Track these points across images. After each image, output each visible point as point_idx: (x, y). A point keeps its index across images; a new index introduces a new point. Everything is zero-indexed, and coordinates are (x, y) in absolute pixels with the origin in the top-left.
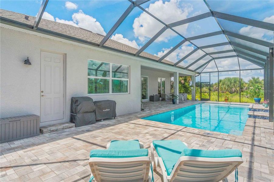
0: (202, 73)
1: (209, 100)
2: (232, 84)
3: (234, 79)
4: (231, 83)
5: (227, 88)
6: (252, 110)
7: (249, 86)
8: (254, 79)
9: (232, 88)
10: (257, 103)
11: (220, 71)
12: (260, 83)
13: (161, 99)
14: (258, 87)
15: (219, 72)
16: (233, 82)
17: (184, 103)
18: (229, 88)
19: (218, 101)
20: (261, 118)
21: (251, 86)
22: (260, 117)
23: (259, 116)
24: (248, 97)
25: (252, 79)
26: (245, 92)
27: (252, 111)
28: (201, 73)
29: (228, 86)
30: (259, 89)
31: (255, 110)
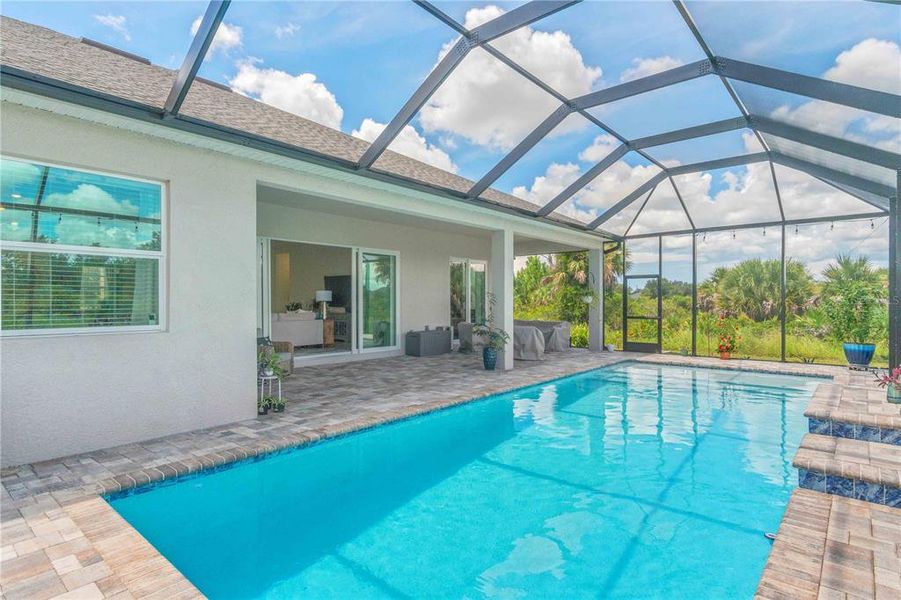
0: (630, 237)
1: (656, 348)
2: (765, 284)
3: (770, 266)
4: (759, 281)
5: (744, 299)
6: (824, 427)
7: (828, 291)
8: (846, 264)
9: (764, 298)
10: (856, 365)
11: (702, 230)
12: (872, 279)
13: (456, 343)
14: (863, 294)
15: (694, 231)
16: (767, 276)
17: (541, 362)
18: (752, 301)
19: (694, 355)
20: (876, 500)
21: (833, 294)
22: (876, 489)
23: (864, 483)
24: (820, 336)
25: (840, 267)
26: (811, 316)
27: (825, 432)
28: (625, 238)
29: (749, 292)
30: (865, 305)
31: (841, 428)
